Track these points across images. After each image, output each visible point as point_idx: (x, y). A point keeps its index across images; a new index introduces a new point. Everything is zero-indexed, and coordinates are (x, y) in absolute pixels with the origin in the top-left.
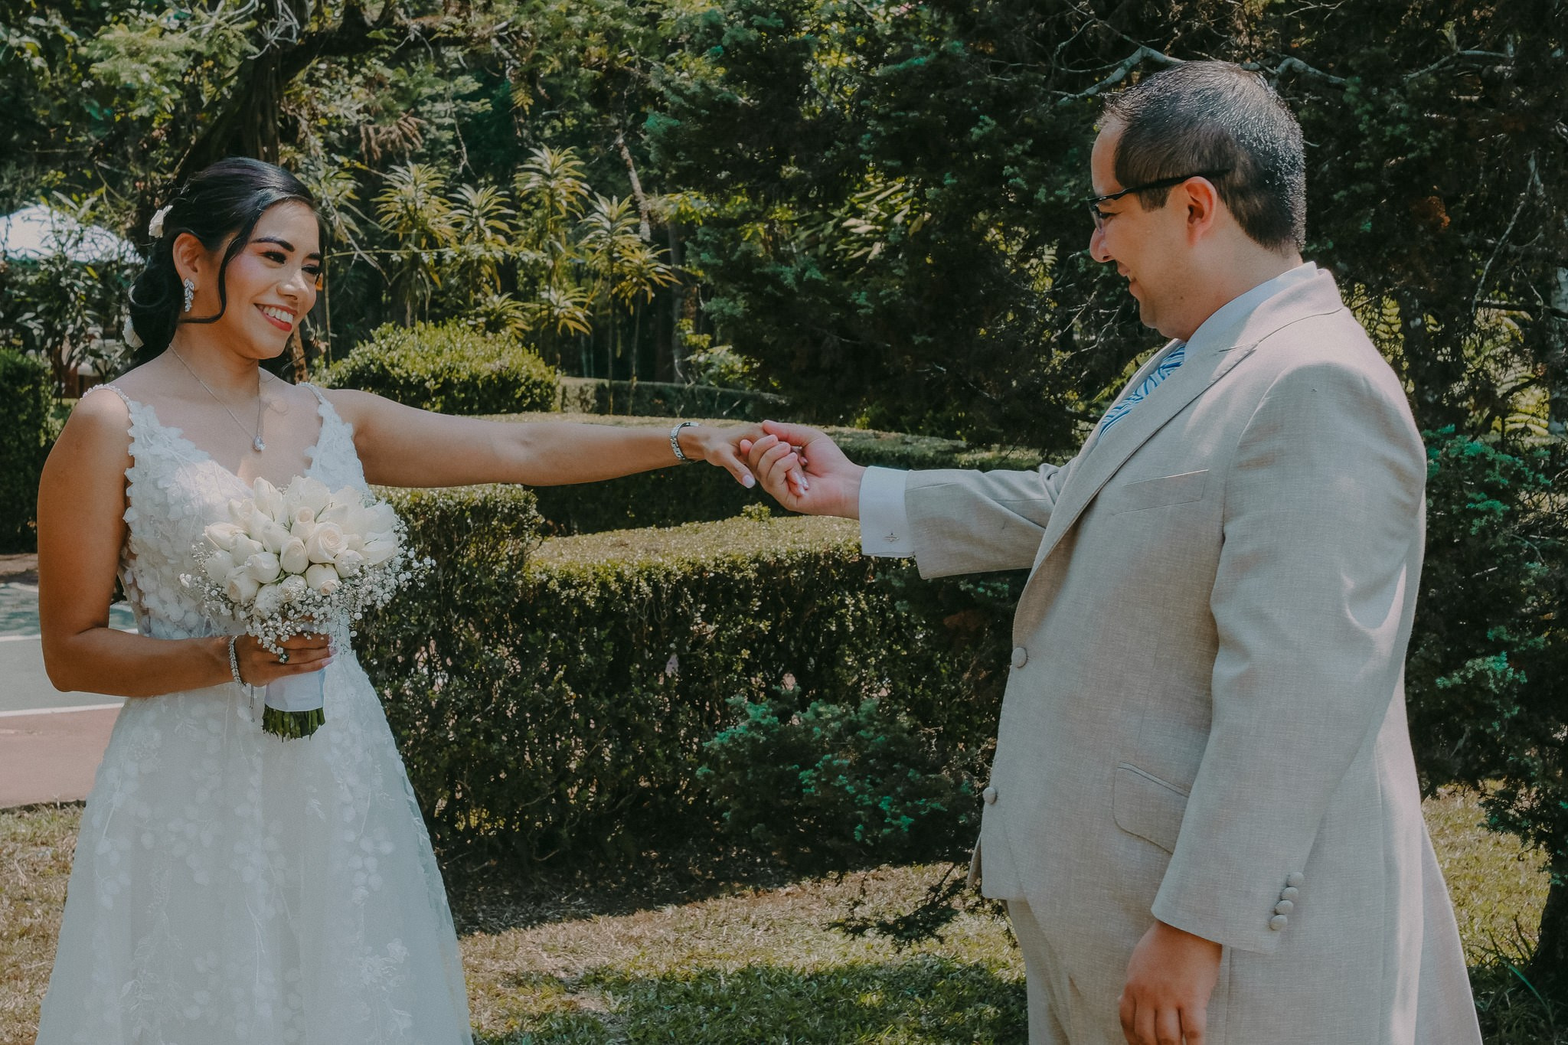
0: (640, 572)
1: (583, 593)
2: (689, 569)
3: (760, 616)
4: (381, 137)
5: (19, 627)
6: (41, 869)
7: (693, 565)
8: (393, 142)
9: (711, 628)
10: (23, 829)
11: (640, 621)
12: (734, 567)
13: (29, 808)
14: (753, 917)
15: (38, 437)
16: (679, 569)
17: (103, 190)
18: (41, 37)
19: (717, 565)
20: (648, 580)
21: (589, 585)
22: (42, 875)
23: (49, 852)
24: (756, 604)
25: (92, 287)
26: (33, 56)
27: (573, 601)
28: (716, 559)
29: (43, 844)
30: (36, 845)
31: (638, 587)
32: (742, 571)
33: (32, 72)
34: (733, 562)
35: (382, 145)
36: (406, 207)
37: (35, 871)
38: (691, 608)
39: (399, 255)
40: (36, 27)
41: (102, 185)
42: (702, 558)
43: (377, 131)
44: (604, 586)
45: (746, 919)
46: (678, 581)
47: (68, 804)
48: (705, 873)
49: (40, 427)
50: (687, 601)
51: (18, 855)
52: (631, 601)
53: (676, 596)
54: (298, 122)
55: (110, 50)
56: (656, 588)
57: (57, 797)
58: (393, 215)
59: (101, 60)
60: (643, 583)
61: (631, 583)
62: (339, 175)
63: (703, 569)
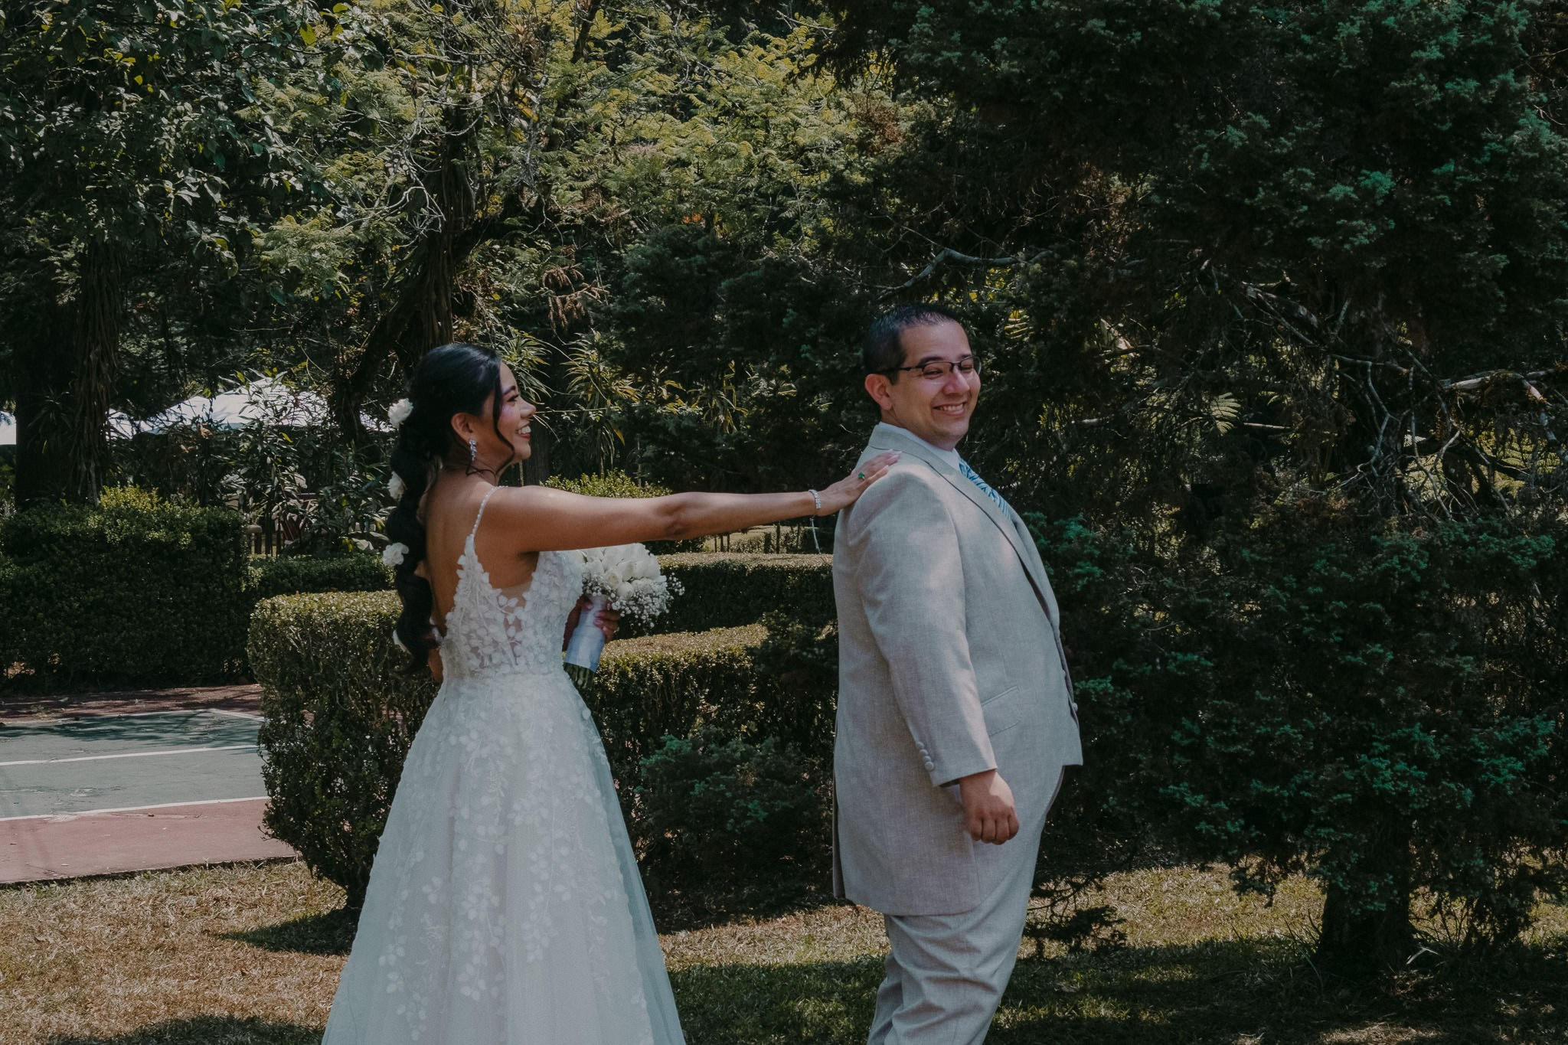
0: (653, 663)
1: (605, 680)
2: (695, 660)
3: (756, 698)
4: (568, 306)
5: (209, 741)
6: (187, 912)
7: (698, 657)
8: (579, 311)
9: (714, 708)
10: (176, 883)
11: (654, 703)
12: (733, 658)
13: (184, 869)
14: (739, 935)
15: (240, 584)
16: (686, 661)
17: (306, 364)
18: (231, 233)
19: (719, 657)
20: (659, 670)
21: (610, 674)
22: (189, 917)
23: (193, 900)
24: (753, 688)
25: (288, 450)
26: (222, 249)
27: (596, 686)
28: (718, 653)
29: (190, 894)
30: (185, 895)
31: (652, 675)
32: (740, 661)
33: (222, 264)
34: (733, 654)
35: (568, 314)
36: (591, 372)
37: (183, 913)
38: (696, 692)
39: (568, 414)
40: (226, 223)
41: (304, 359)
42: (705, 653)
43: (564, 301)
44: (623, 674)
45: (734, 936)
46: (685, 670)
47: (215, 865)
48: (719, 907)
49: (240, 575)
50: (693, 686)
51: (170, 901)
52: (646, 686)
53: (684, 682)
54: (473, 297)
55: (279, 240)
56: (667, 677)
57: (206, 859)
58: (580, 378)
59: (271, 249)
60: (655, 672)
61: (645, 672)
62: (529, 343)
63: (706, 660)
